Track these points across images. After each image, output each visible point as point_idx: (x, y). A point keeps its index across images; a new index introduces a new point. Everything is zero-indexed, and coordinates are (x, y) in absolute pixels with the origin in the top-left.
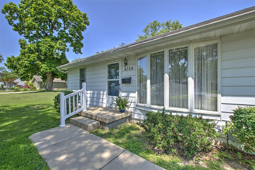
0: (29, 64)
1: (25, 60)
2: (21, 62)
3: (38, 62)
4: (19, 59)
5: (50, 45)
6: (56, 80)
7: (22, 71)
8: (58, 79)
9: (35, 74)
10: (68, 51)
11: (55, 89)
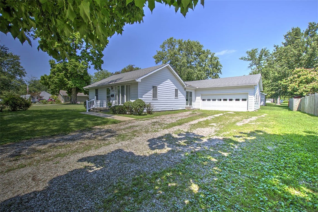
0: (59, 81)
1: (55, 78)
2: (53, 79)
3: (65, 79)
4: (50, 77)
5: (75, 65)
6: (79, 94)
7: (53, 87)
8: (81, 93)
9: (61, 89)
10: (90, 68)
11: (79, 103)
